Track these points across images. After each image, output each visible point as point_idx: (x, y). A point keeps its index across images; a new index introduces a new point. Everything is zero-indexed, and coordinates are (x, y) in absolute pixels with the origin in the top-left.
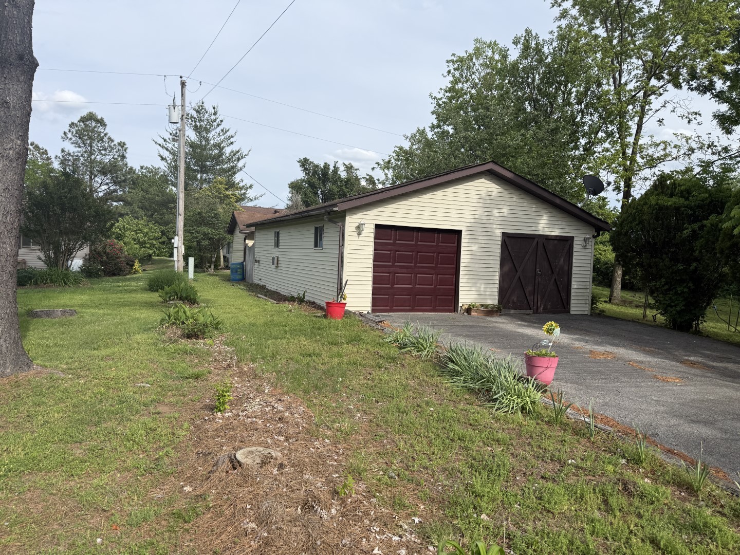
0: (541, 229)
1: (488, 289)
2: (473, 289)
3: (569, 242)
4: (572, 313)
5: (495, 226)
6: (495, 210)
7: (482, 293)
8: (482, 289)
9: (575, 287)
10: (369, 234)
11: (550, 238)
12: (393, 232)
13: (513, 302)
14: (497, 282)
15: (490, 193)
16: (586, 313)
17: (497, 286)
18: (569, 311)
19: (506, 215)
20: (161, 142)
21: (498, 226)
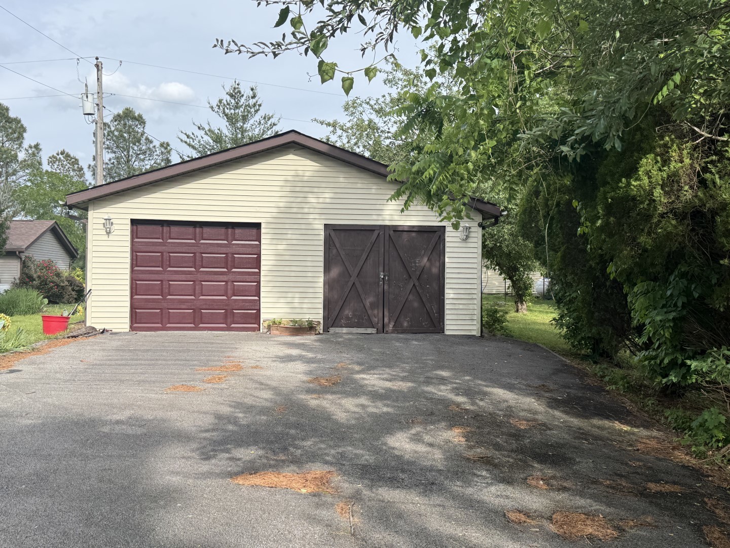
0: (388, 217)
1: (306, 300)
2: (282, 300)
3: (438, 234)
4: (447, 333)
5: (312, 216)
6: (310, 195)
7: (297, 305)
8: (296, 300)
9: (452, 296)
10: (123, 232)
11: (400, 229)
12: (165, 228)
13: (348, 318)
14: (322, 290)
15: (301, 173)
16: (474, 333)
17: (321, 296)
18: (442, 330)
19: (328, 201)
20: (185, 138)
21: (317, 216)
